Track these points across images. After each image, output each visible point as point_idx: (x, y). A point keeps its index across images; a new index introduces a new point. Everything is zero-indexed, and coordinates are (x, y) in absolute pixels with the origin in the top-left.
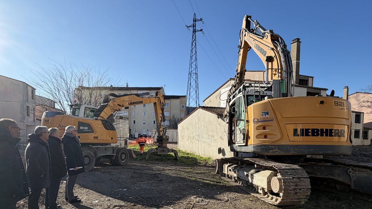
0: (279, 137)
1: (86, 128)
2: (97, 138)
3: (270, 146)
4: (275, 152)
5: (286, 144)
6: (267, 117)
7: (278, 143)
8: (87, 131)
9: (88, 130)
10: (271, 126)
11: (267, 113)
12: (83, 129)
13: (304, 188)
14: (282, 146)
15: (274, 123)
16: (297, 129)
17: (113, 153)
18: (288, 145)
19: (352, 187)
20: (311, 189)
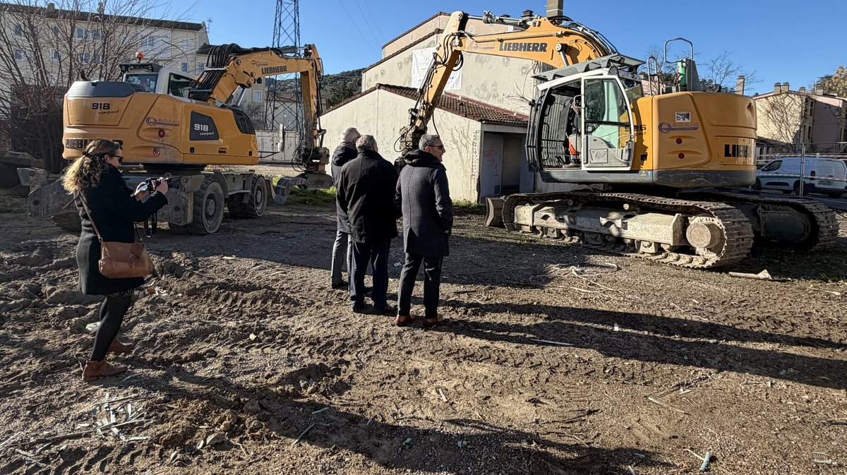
0: (705, 156)
1: (206, 128)
2: (225, 152)
3: (692, 173)
4: (700, 181)
5: (716, 169)
6: (687, 123)
7: (705, 168)
8: (208, 134)
9: (208, 132)
10: (694, 138)
11: (687, 116)
12: (200, 131)
13: (747, 238)
14: (710, 172)
15: (699, 134)
16: (728, 146)
17: (244, 189)
18: (719, 171)
19: (762, 235)
20: (754, 239)
